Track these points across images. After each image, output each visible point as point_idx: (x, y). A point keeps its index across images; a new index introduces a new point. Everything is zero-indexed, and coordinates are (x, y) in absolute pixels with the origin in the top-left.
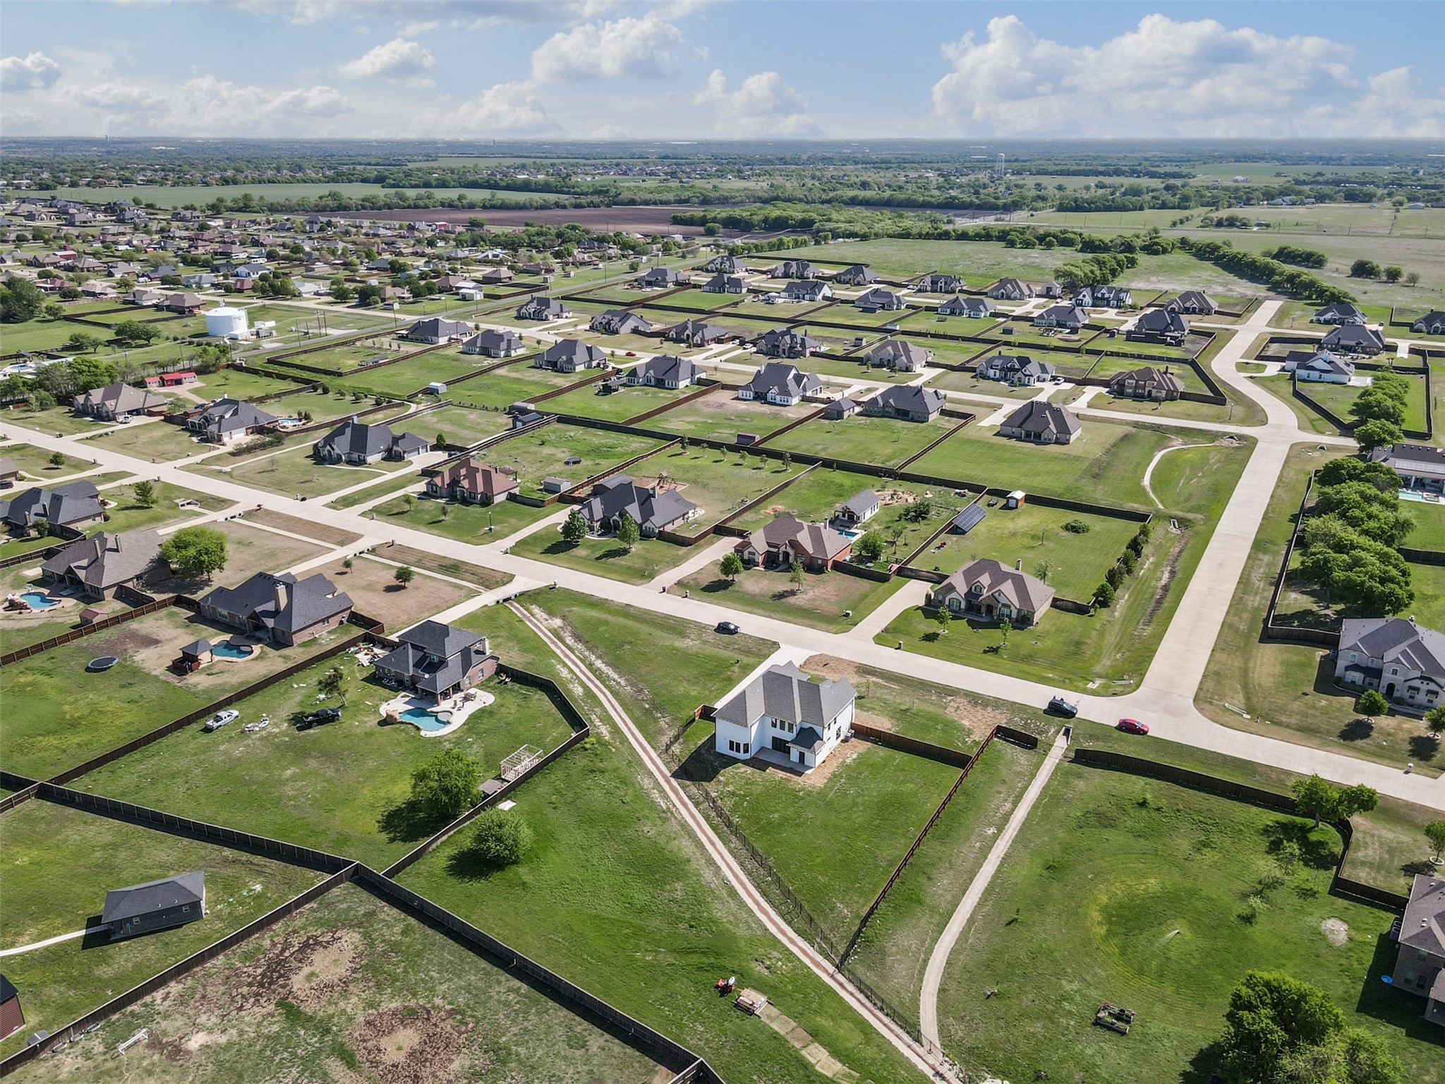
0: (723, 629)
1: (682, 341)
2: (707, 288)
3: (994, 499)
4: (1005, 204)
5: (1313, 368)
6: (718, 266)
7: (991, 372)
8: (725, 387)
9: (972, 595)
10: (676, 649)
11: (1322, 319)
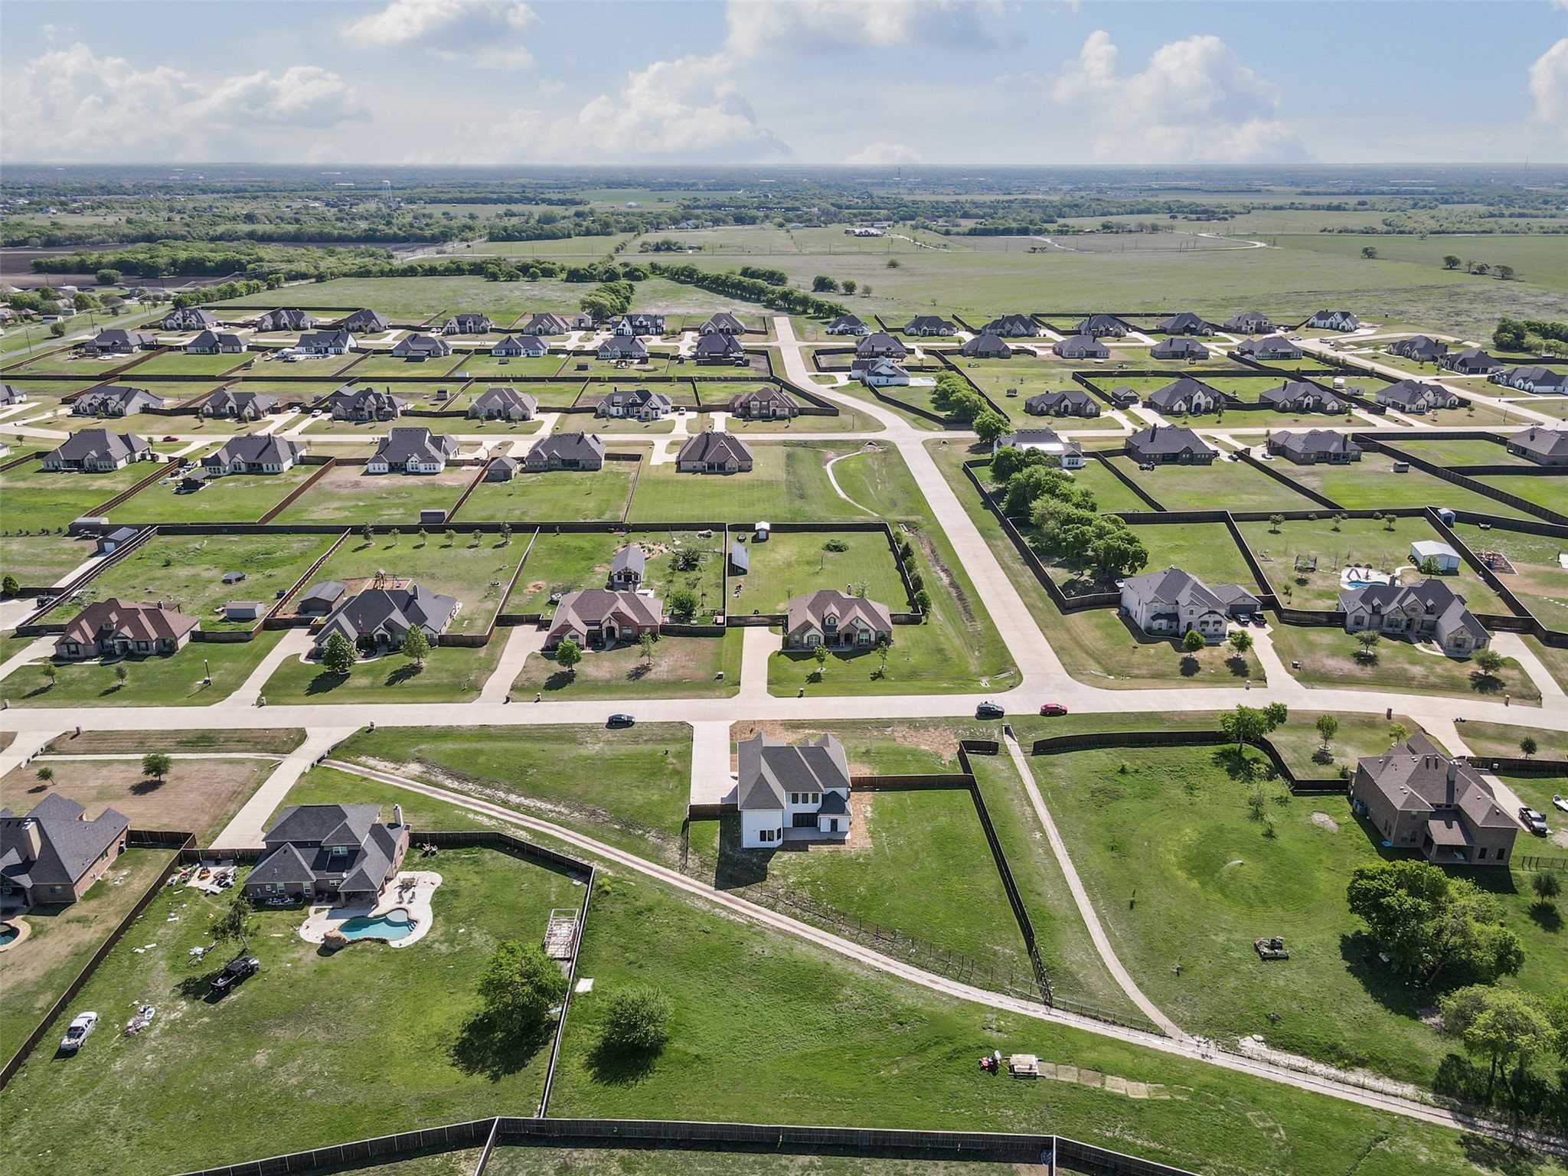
0: (617, 723)
1: (224, 416)
2: (194, 349)
3: (741, 535)
4: (433, 235)
5: (879, 374)
6: (180, 321)
7: (613, 411)
8: (341, 463)
9: (828, 627)
10: (586, 758)
11: (836, 330)
